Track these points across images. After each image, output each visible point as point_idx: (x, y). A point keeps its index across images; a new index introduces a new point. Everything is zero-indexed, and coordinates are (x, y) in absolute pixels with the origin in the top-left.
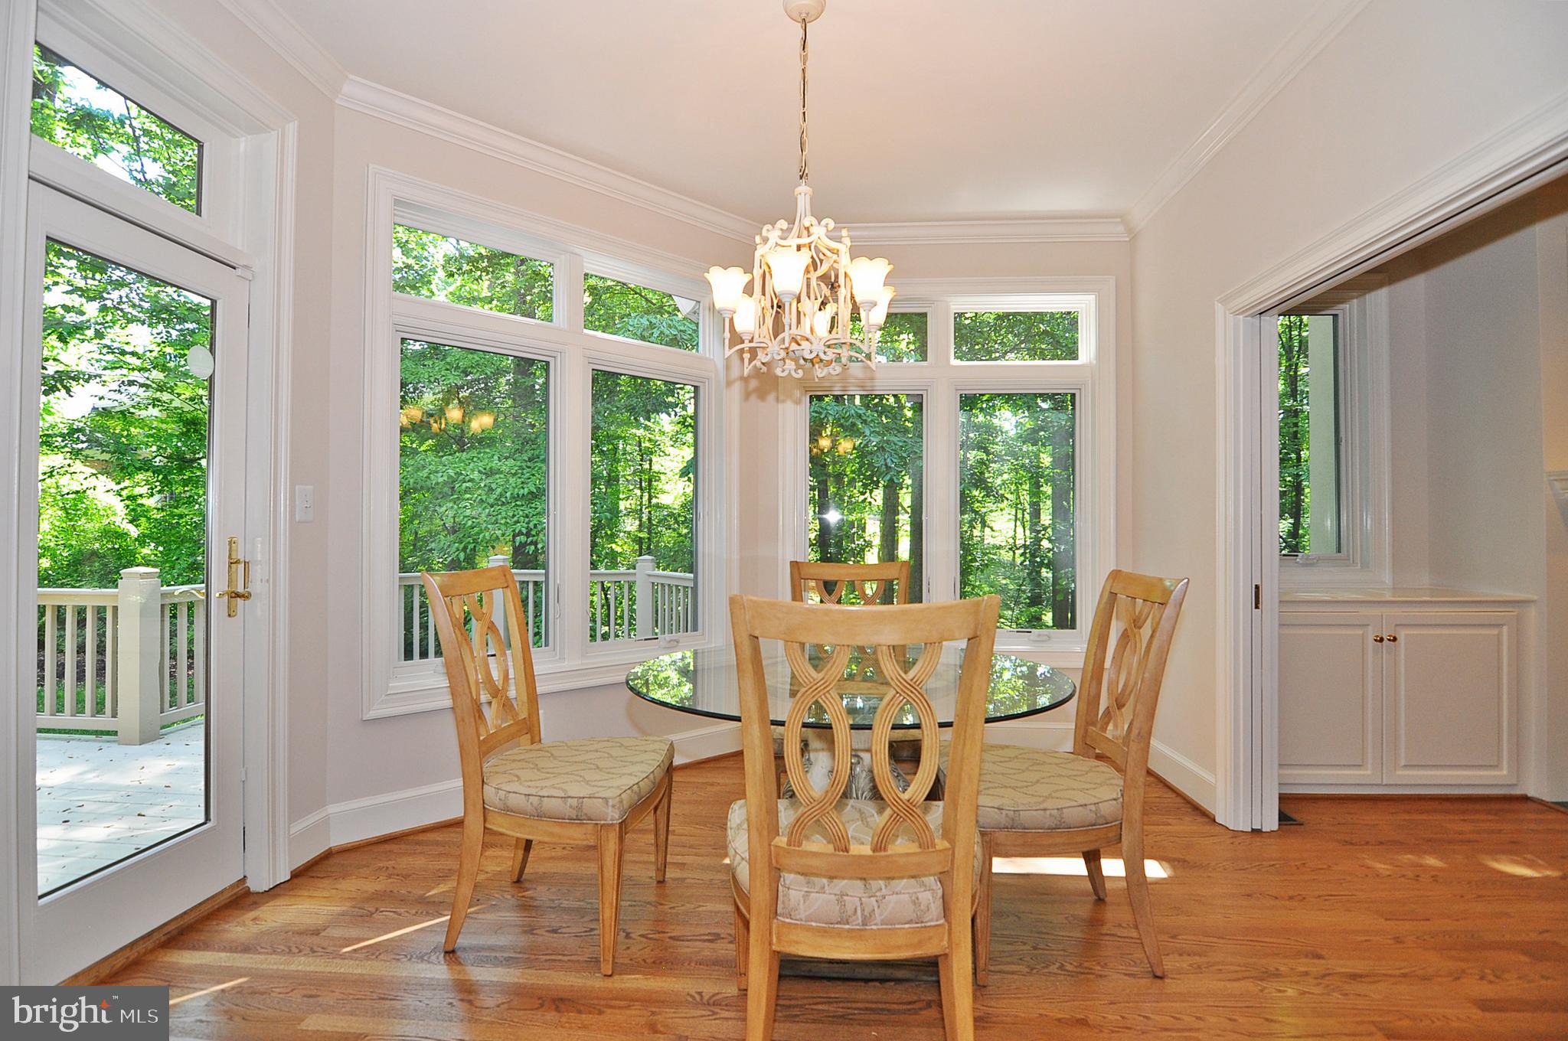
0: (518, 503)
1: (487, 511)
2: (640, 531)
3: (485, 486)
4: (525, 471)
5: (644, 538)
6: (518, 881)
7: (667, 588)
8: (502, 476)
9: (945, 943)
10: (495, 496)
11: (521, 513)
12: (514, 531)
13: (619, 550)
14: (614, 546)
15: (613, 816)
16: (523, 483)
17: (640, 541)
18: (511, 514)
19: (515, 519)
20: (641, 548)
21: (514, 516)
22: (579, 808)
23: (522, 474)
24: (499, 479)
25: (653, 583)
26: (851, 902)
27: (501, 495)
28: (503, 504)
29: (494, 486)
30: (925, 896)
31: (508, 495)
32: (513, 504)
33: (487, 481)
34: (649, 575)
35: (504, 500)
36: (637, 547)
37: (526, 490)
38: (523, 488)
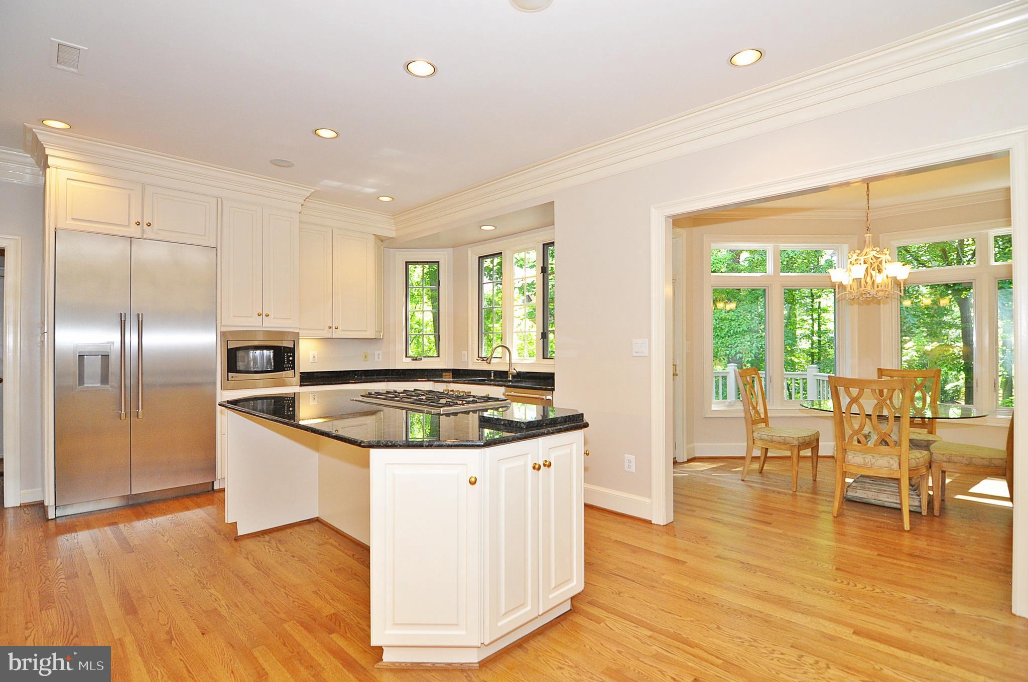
0: (737, 336)
1: (721, 340)
2: (812, 348)
3: (719, 327)
4: (740, 318)
5: (815, 353)
6: (760, 472)
7: (821, 382)
8: (727, 322)
9: (899, 476)
10: (724, 333)
11: (739, 341)
12: (736, 351)
13: (796, 360)
14: (793, 358)
15: (796, 443)
16: (739, 325)
17: (812, 355)
18: (734, 342)
19: (736, 345)
20: (813, 359)
21: (735, 343)
22: (785, 440)
23: (738, 320)
24: (727, 323)
25: (817, 380)
26: (867, 460)
27: (728, 332)
28: (729, 337)
29: (723, 327)
30: (892, 462)
31: (732, 331)
32: (734, 337)
33: (721, 324)
34: (815, 375)
35: (729, 334)
36: (810, 359)
37: (741, 329)
38: (740, 328)
